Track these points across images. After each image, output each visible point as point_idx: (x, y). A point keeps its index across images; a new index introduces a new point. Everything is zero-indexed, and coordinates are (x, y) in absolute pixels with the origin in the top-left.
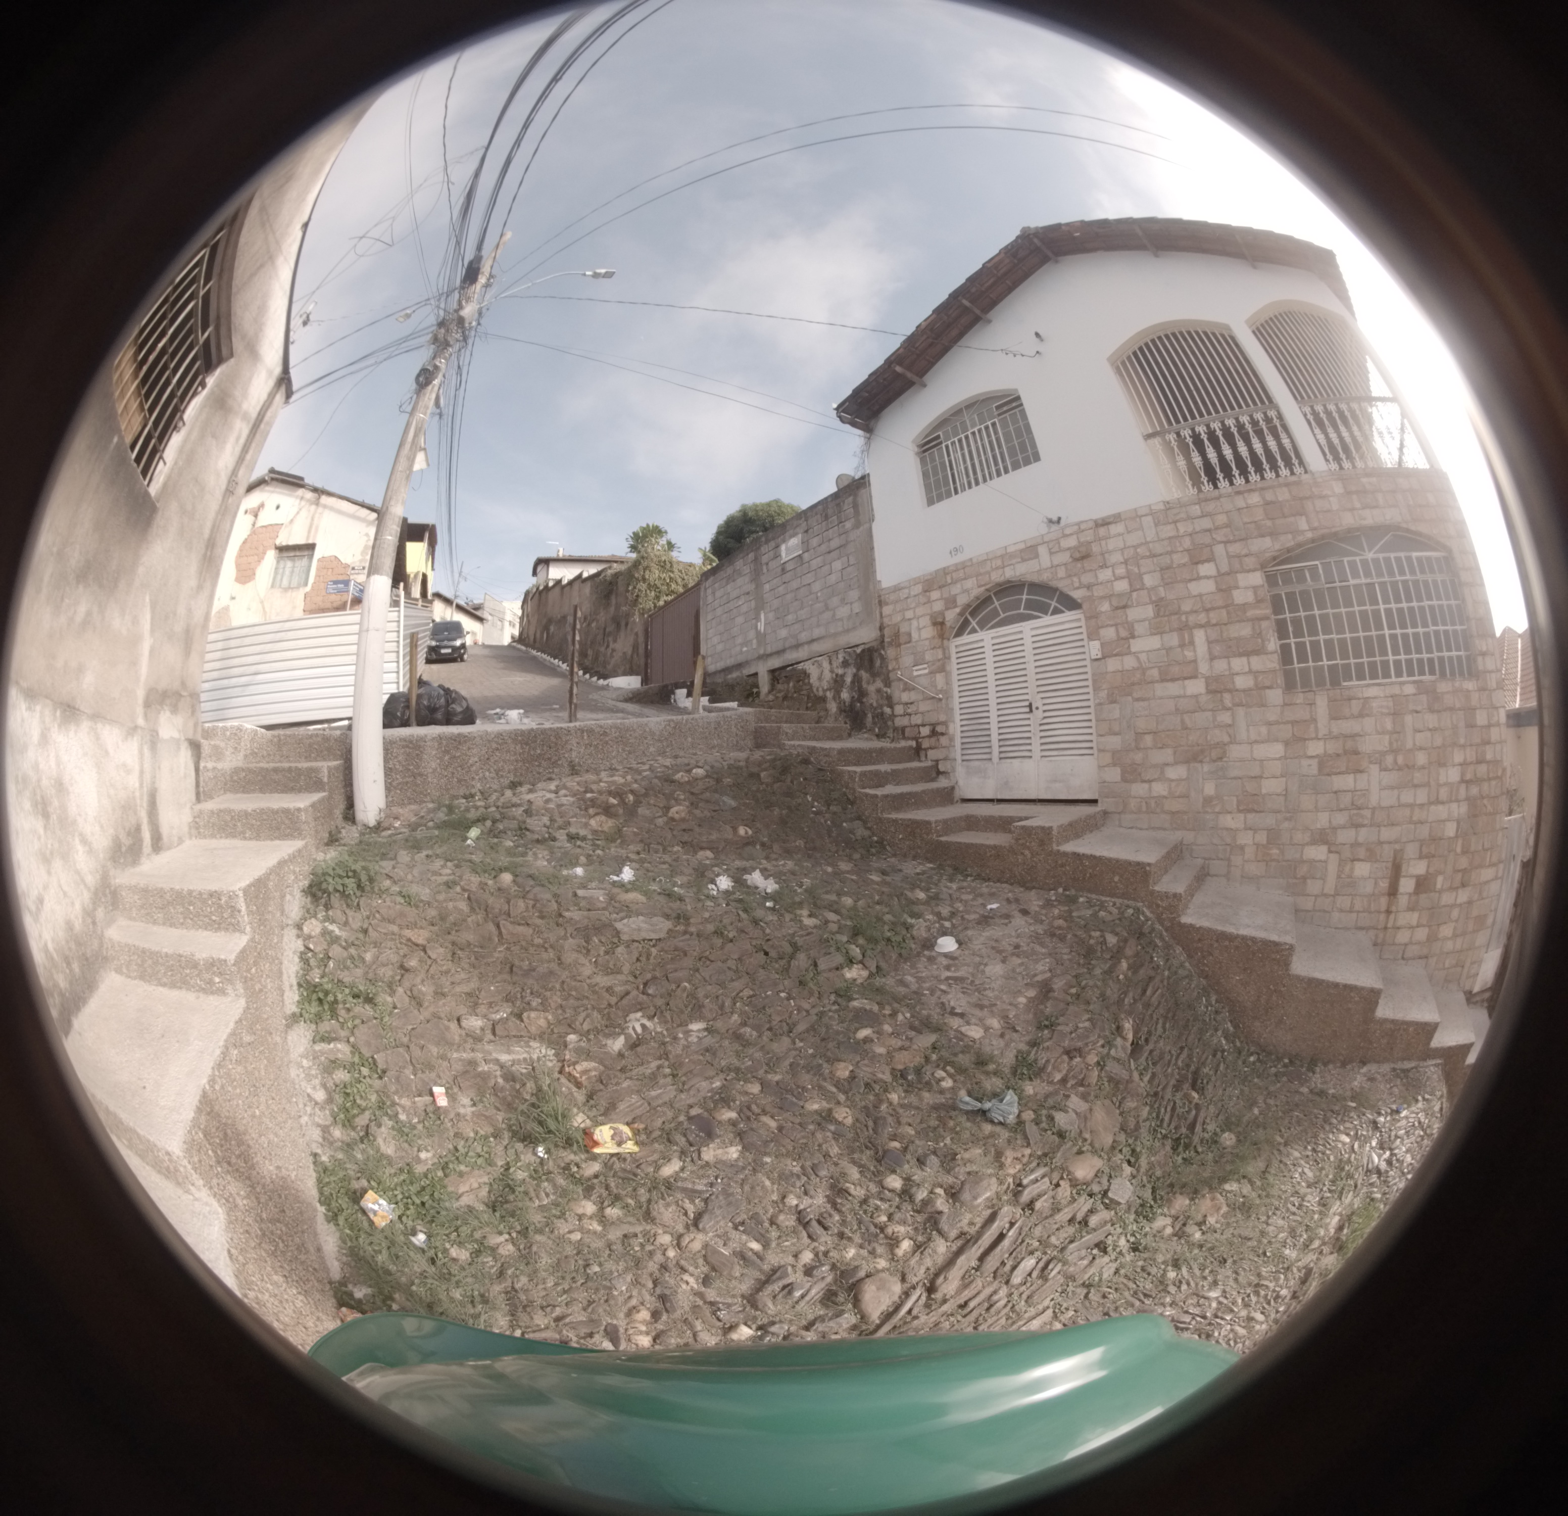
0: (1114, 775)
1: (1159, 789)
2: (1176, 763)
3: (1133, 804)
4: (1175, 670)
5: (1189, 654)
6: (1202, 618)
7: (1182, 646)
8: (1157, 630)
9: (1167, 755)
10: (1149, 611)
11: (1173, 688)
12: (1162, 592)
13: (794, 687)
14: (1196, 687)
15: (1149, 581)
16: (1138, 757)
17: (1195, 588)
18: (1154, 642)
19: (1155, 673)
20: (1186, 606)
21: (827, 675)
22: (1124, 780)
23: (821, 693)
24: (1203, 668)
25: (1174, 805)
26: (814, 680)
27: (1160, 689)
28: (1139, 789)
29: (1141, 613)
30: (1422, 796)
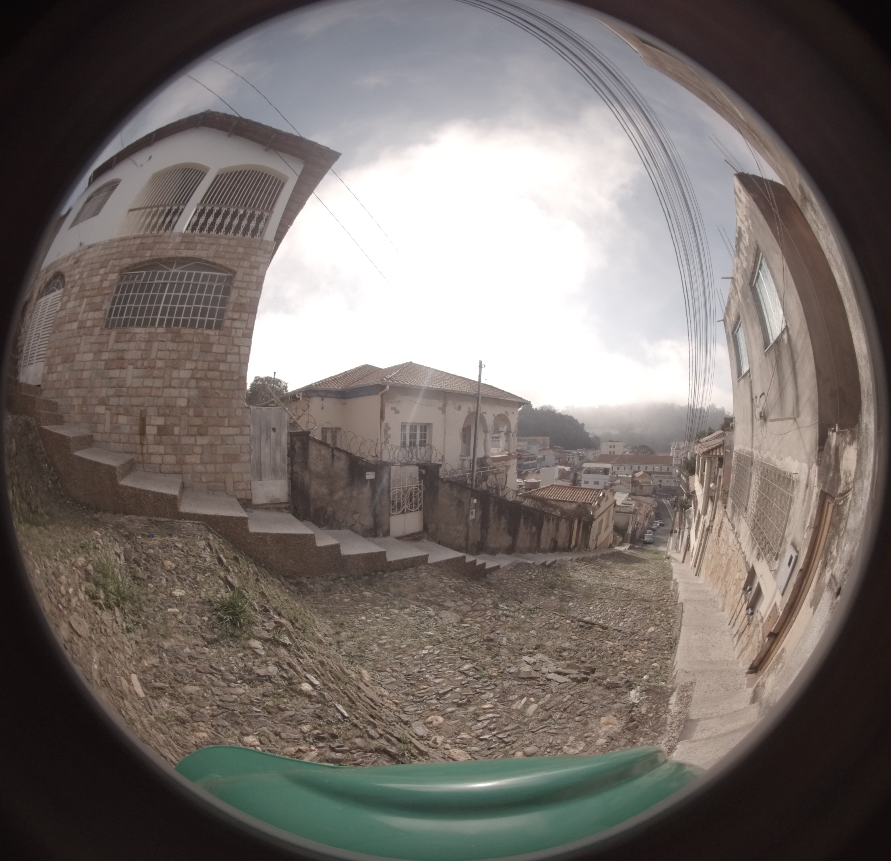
0: (46, 370)
1: (55, 377)
2: (61, 363)
3: (48, 385)
4: (73, 317)
5: (79, 310)
6: (89, 293)
7: (79, 306)
8: (76, 298)
9: (59, 359)
10: (78, 289)
11: (69, 326)
12: (85, 280)
14: (75, 325)
15: (85, 275)
16: (53, 360)
17: (94, 279)
18: (73, 304)
19: (67, 318)
20: (88, 287)
22: (48, 372)
24: (80, 316)
25: (57, 385)
27: (66, 326)
28: (50, 377)
29: (75, 290)
30: (158, 383)
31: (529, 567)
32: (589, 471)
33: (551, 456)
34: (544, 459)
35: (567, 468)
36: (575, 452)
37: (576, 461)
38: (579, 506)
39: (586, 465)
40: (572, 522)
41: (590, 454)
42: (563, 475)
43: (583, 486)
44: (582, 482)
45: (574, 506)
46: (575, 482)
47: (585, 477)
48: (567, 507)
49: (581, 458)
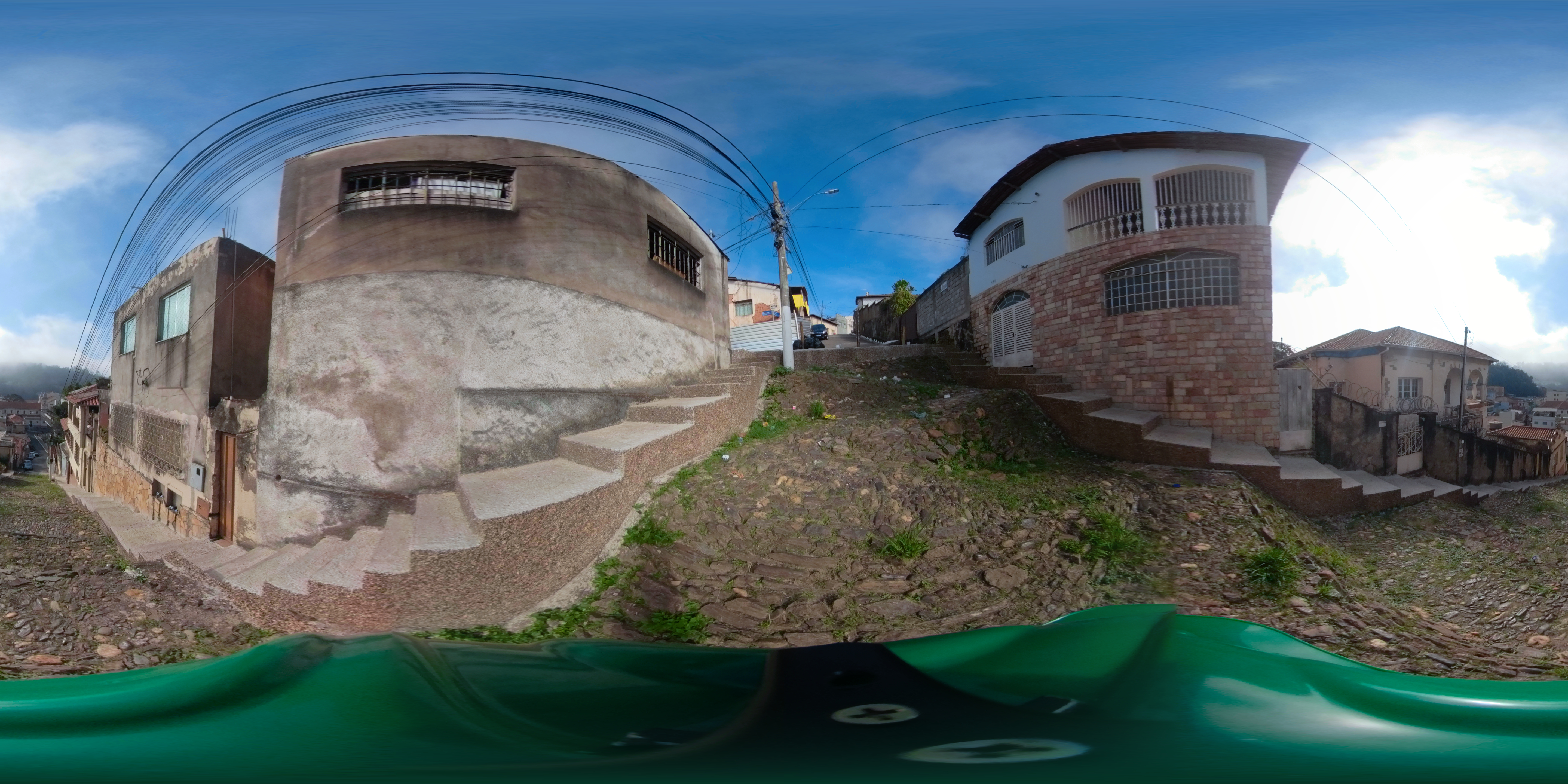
0: (1038, 355)
1: (1053, 358)
2: (1059, 348)
3: (1044, 365)
4: (1059, 314)
5: (1065, 308)
6: (1071, 294)
7: (1063, 305)
8: (1054, 301)
9: (1055, 345)
10: (1052, 295)
11: (1058, 321)
12: (1058, 287)
14: (1066, 319)
15: (1053, 284)
16: (1045, 347)
17: (1070, 284)
18: (1053, 305)
19: (1052, 316)
20: (1066, 291)
22: (1041, 356)
24: (1069, 312)
25: (1059, 364)
27: (1053, 322)
28: (1046, 359)
29: (1050, 295)
30: (1183, 353)
31: (1512, 494)
32: (1538, 414)
33: (1505, 402)
34: (1500, 404)
35: (1520, 412)
36: (1525, 399)
37: (1527, 406)
38: (1539, 443)
39: (1535, 409)
40: (1535, 456)
41: (1538, 401)
42: (1518, 418)
43: (1534, 426)
44: (1533, 423)
45: (1535, 442)
46: (1527, 423)
47: (1535, 419)
48: (1530, 443)
49: (1530, 404)
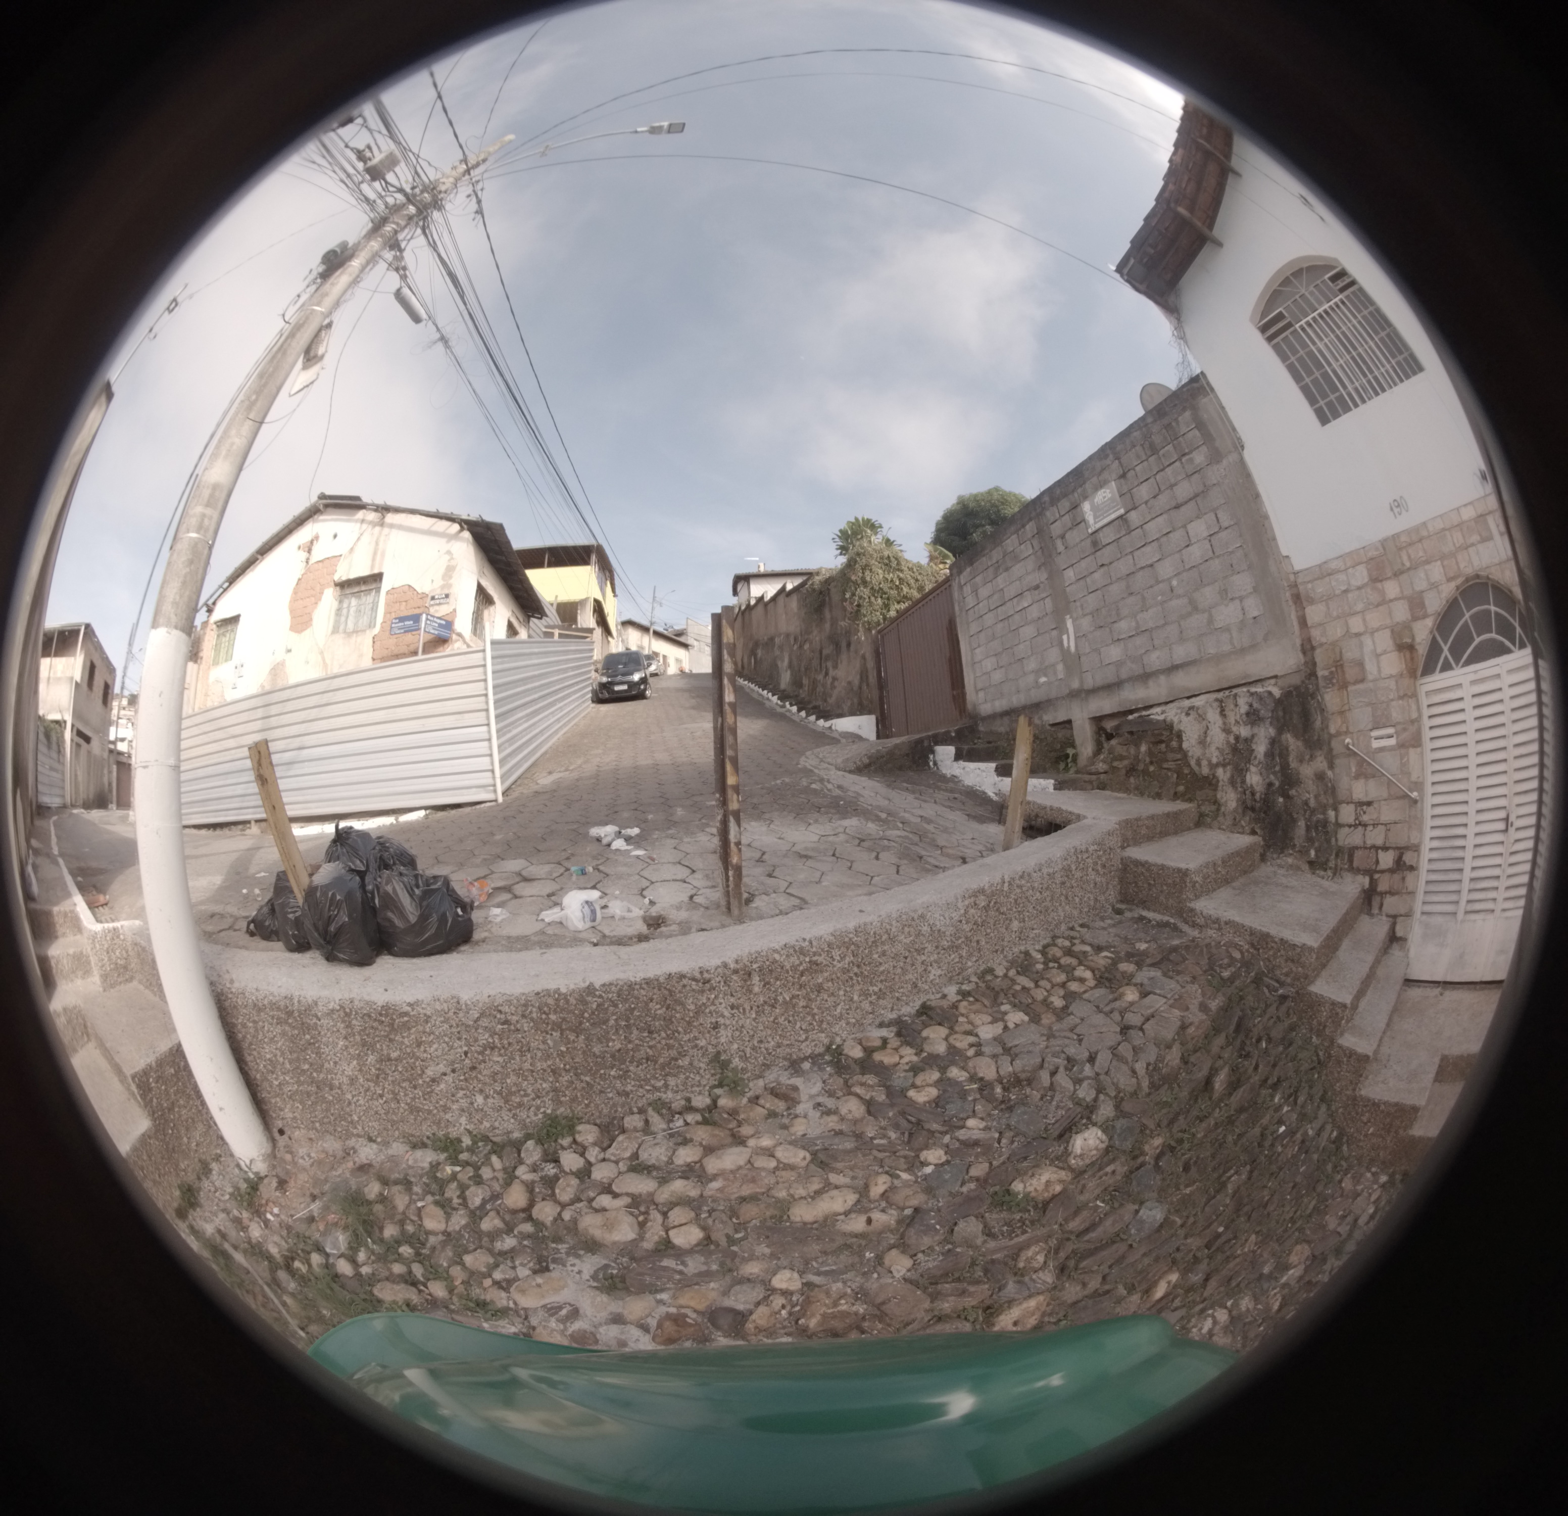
13: (1150, 753)
21: (1218, 737)
23: (1205, 771)
26: (1190, 743)
